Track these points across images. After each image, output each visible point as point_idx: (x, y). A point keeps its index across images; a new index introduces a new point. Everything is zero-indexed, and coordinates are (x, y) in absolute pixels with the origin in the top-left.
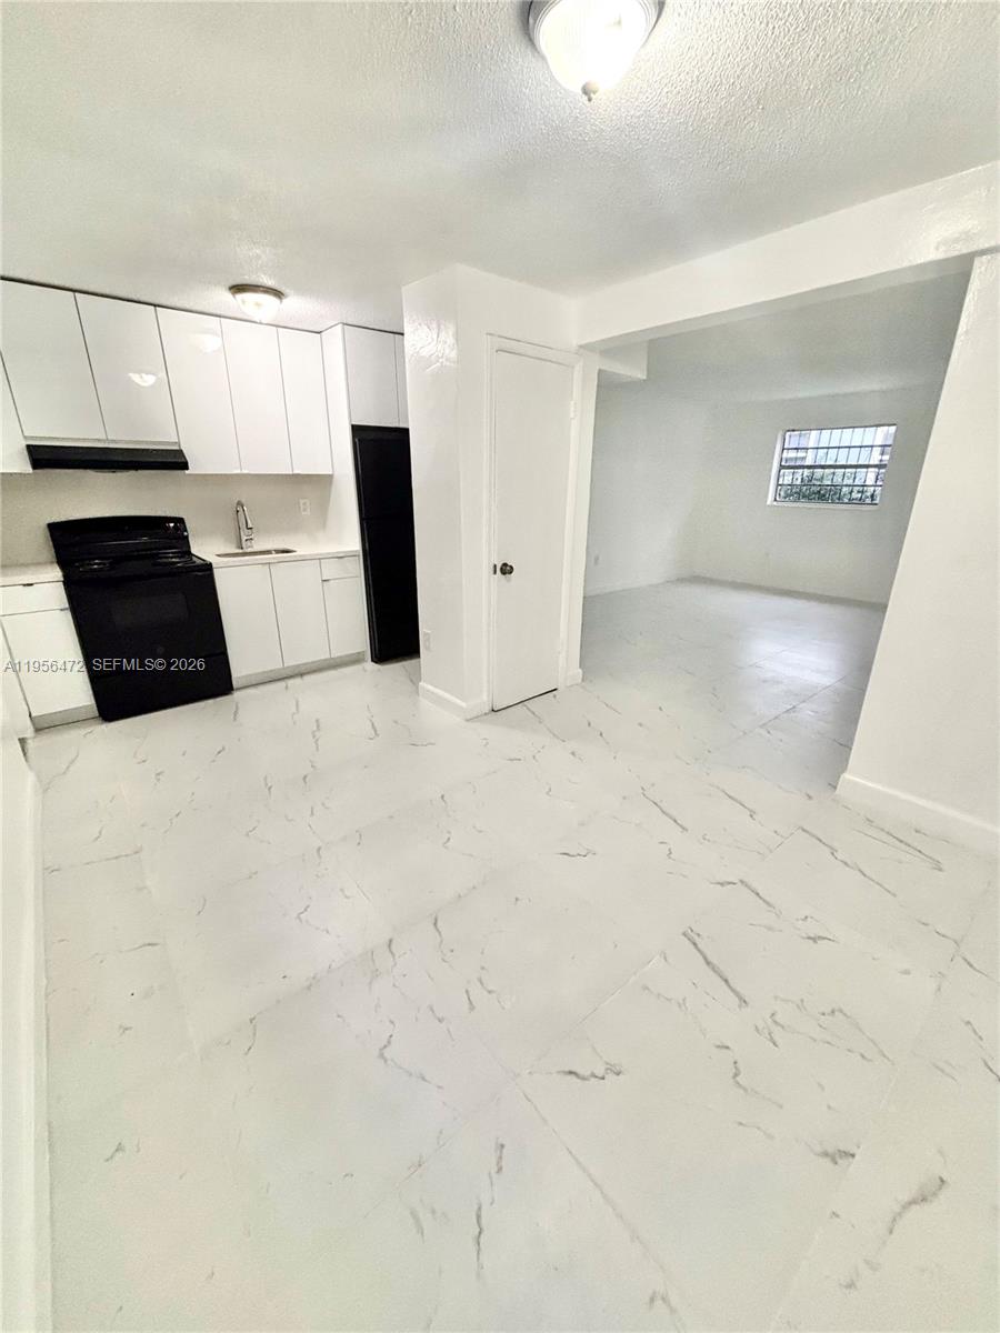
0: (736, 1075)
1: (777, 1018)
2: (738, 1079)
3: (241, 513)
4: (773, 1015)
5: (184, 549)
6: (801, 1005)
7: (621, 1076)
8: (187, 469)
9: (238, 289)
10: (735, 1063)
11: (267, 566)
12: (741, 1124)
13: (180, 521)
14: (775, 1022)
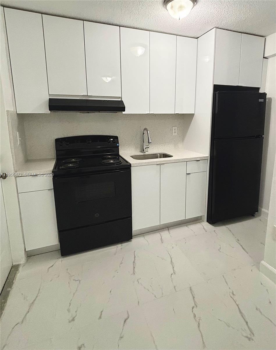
3: (145, 134)
5: (116, 153)
8: (124, 111)
11: (159, 166)
13: (116, 138)
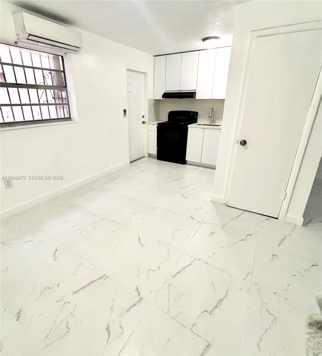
0: (49, 288)
1: (67, 304)
2: (48, 289)
4: (69, 303)
6: (71, 314)
7: (54, 260)
9: (204, 40)
10: (53, 288)
12: (35, 288)
14: (65, 303)
